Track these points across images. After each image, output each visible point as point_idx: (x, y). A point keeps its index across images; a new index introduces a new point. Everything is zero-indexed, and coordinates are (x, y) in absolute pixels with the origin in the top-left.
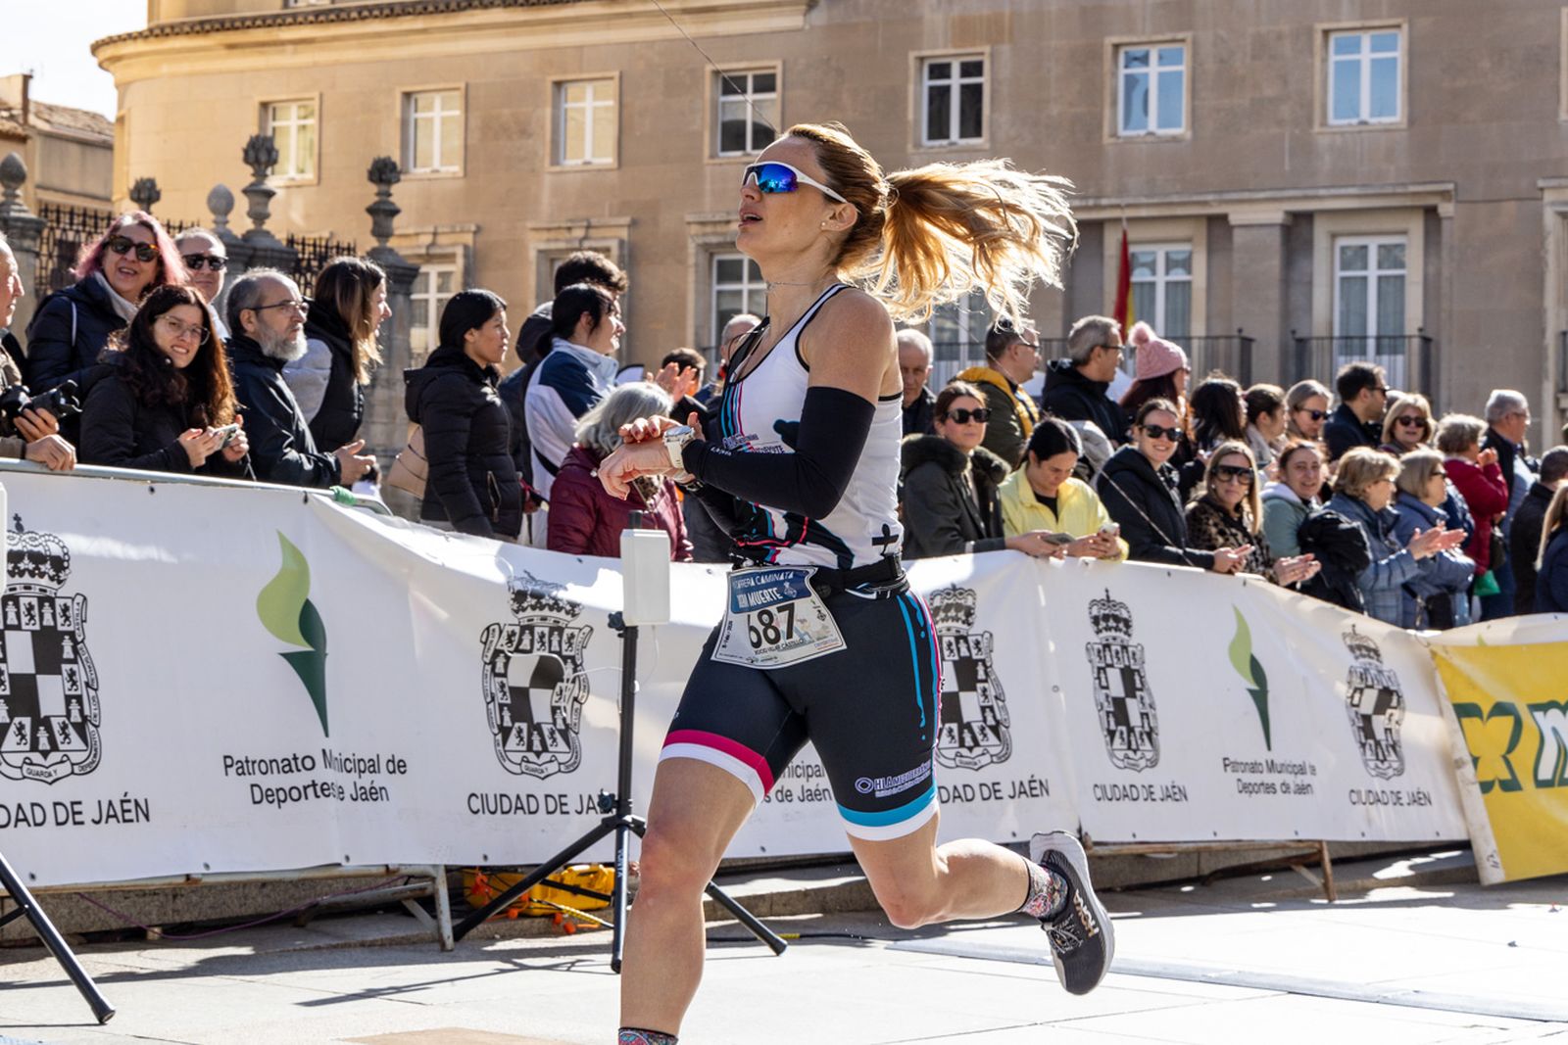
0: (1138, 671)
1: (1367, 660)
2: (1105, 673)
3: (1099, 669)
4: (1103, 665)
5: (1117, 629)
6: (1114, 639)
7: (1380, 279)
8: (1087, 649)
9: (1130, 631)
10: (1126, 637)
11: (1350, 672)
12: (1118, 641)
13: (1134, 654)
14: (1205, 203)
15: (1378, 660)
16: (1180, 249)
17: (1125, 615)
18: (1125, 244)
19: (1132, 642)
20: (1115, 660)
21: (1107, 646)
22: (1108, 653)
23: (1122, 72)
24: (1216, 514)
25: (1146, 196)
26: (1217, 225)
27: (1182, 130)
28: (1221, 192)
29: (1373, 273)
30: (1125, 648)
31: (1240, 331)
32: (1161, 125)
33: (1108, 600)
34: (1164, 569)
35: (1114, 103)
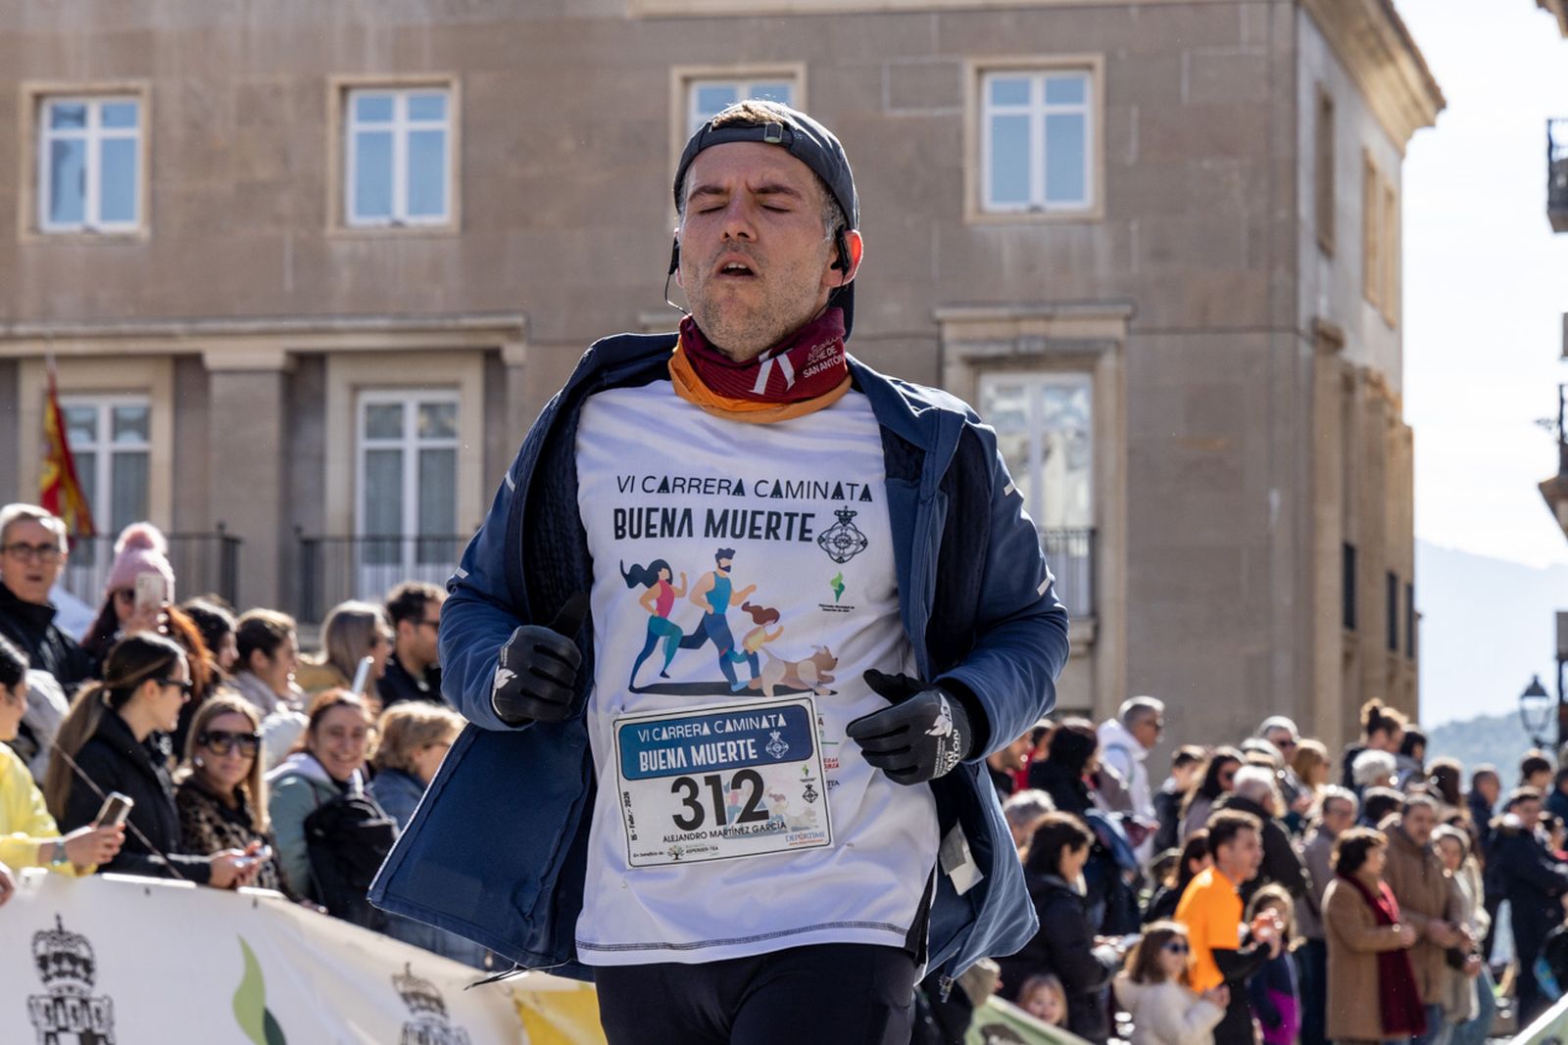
0: (103, 1037)
1: (427, 1014)
2: (56, 1040)
3: (49, 1035)
4: (52, 1029)
5: (74, 975)
6: (70, 989)
7: (423, 453)
8: (30, 1006)
9: (93, 977)
10: (85, 987)
11: (405, 1032)
12: (76, 993)
13: (98, 1011)
14: (168, 336)
15: (443, 1013)
16: (132, 404)
17: (84, 953)
18: (52, 393)
19: (96, 993)
20: (71, 1021)
21: (59, 1000)
22: (60, 1012)
23: (48, 135)
24: (207, 804)
25: (86, 323)
26: (188, 368)
27: (134, 226)
28: (192, 319)
29: (410, 445)
30: (84, 1002)
31: (221, 526)
32: (107, 214)
33: (61, 931)
34: (141, 884)
35: (35, 182)
